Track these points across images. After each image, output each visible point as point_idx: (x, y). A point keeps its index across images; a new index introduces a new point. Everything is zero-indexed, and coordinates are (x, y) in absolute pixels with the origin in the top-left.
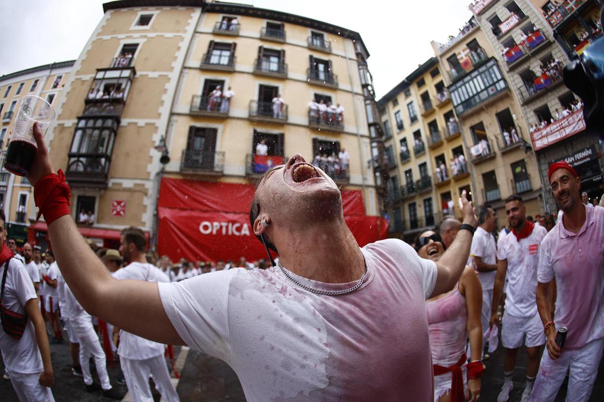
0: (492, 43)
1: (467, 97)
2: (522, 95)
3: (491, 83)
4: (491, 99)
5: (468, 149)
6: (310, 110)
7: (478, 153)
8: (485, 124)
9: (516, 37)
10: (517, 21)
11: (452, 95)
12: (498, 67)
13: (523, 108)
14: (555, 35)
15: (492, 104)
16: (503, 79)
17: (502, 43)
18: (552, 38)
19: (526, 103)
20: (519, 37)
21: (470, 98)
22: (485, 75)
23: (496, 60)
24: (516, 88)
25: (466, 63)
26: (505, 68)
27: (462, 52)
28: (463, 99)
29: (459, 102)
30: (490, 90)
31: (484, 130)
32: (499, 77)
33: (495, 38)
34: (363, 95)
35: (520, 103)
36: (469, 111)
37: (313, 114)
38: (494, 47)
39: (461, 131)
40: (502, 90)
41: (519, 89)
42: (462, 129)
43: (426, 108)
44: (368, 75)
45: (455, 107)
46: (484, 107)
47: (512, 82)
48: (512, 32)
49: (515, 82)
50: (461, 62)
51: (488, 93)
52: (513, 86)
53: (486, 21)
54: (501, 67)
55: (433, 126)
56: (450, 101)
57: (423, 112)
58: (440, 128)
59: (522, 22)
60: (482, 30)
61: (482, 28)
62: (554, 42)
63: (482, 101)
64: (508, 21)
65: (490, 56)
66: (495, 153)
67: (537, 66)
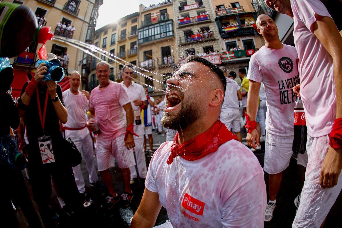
0: (175, 13)
1: (147, 36)
2: (181, 41)
3: (164, 31)
4: (161, 40)
5: (139, 63)
6: (57, 27)
7: (145, 66)
8: (153, 51)
9: (191, 14)
10: (197, 7)
11: (140, 33)
12: (173, 25)
13: (179, 48)
14: (216, 20)
15: (161, 42)
16: (173, 31)
17: (181, 14)
18: (213, 20)
19: (182, 45)
20: (193, 14)
21: (149, 37)
22: (163, 27)
23: (173, 21)
24: (178, 37)
25: (154, 19)
26: (176, 26)
27: (155, 13)
28: (145, 37)
29: (142, 37)
30: (162, 34)
31: (151, 55)
32: (171, 29)
33: (179, 11)
34: (89, 24)
35: (178, 45)
36: (146, 43)
37: (58, 29)
38: (175, 15)
39: (138, 53)
40: (170, 36)
41: (180, 38)
42: (139, 52)
43: (122, 38)
44: (97, 13)
45: (138, 40)
46: (155, 43)
47: (177, 33)
48: (190, 11)
49: (180, 34)
50: (152, 18)
51: (161, 36)
52: (177, 36)
53: (178, 2)
54: (174, 26)
55: (123, 48)
56: (137, 36)
57: (120, 40)
58: (126, 50)
59: (199, 8)
60: (173, 6)
61: (173, 5)
62: (214, 22)
63: (155, 39)
64: (192, 6)
65: (170, 19)
66: (155, 67)
67: (197, 30)
